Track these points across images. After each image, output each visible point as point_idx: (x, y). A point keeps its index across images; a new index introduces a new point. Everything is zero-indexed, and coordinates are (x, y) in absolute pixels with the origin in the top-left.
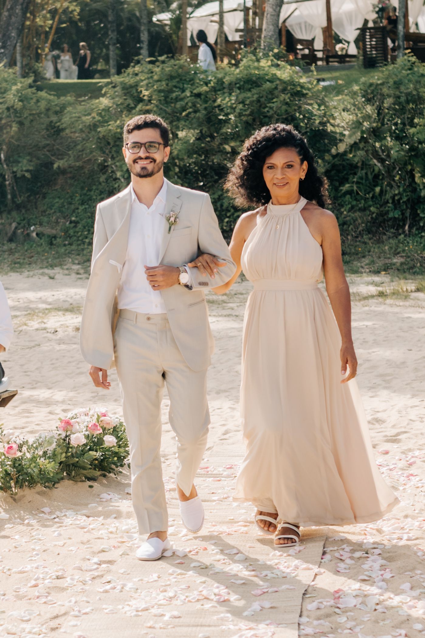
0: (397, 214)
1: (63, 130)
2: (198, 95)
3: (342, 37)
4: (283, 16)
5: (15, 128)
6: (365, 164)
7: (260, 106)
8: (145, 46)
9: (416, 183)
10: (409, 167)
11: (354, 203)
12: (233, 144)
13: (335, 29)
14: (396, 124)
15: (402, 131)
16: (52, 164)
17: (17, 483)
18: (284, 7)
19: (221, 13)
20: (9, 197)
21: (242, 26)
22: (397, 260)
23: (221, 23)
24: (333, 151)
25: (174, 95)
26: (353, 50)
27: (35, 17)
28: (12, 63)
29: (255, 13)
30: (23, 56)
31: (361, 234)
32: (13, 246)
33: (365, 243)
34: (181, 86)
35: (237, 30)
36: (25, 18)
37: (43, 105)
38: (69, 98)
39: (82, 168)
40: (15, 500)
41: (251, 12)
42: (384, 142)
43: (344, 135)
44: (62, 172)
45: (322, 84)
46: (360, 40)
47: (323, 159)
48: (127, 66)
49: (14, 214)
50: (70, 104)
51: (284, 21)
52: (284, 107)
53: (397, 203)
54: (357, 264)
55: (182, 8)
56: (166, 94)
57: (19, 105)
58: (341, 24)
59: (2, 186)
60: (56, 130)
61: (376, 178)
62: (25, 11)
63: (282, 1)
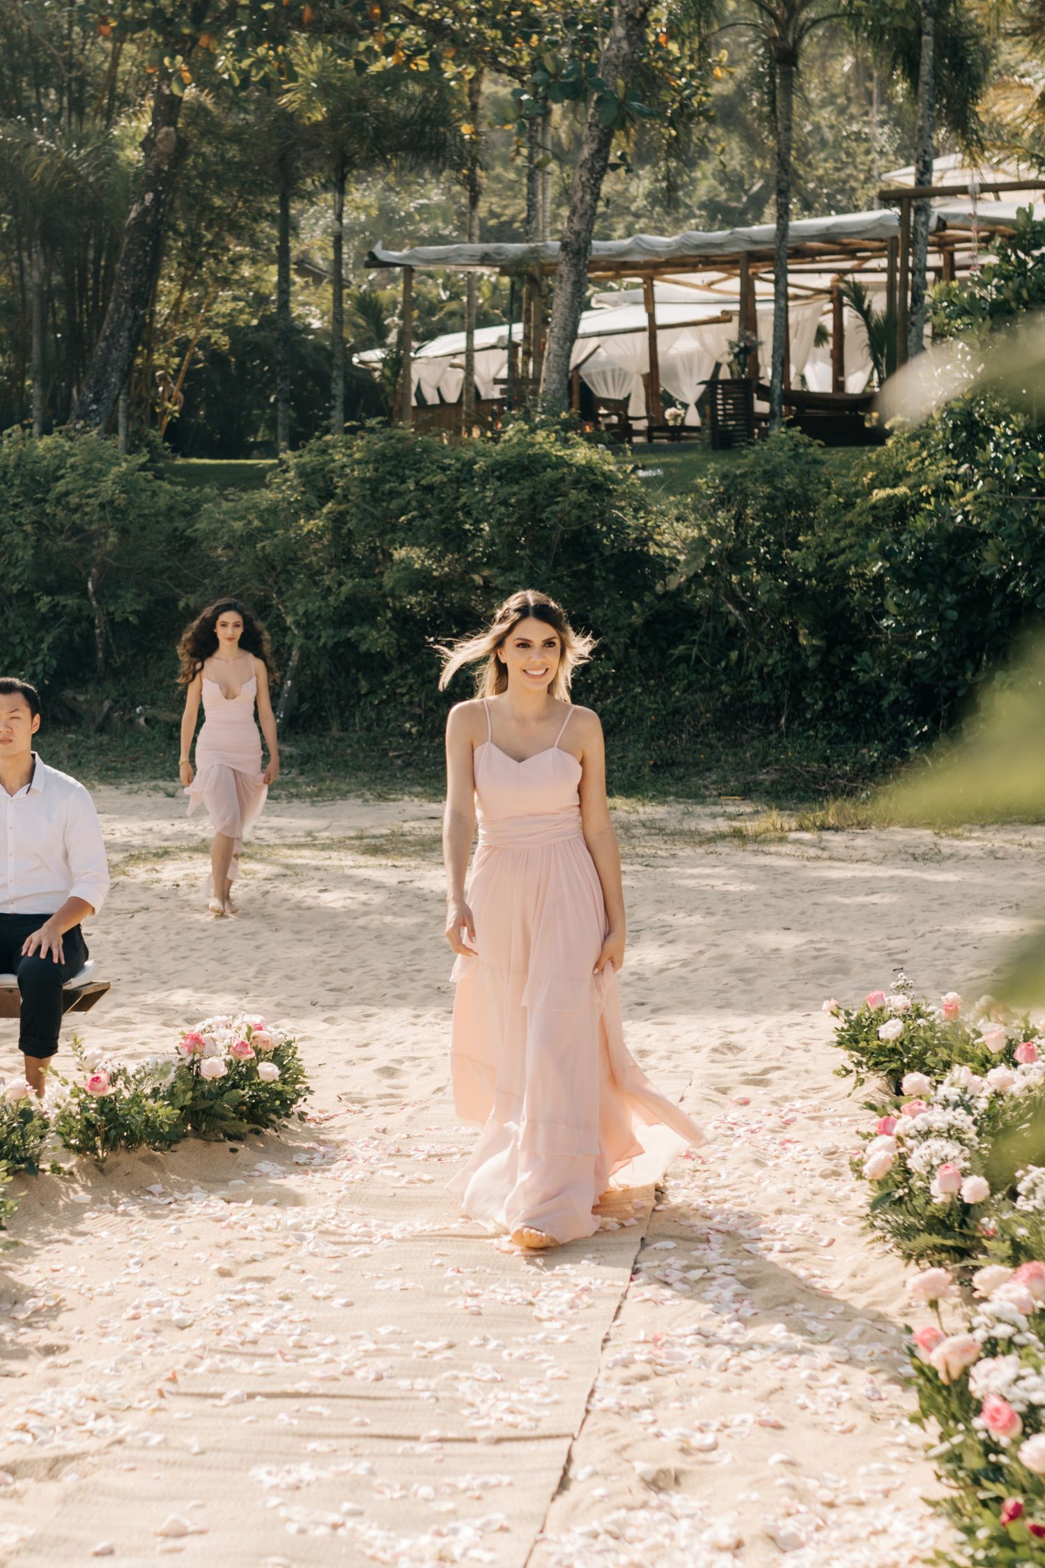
0: (766, 698)
1: (196, 542)
2: (430, 489)
3: (675, 396)
4: (575, 359)
5: (113, 538)
6: (714, 611)
7: (534, 509)
8: (339, 404)
9: (800, 645)
10: (788, 618)
11: (694, 677)
12: (486, 573)
13: (664, 385)
14: (766, 544)
15: (777, 555)
16: (175, 600)
17: (105, 1141)
18: (578, 343)
19: (470, 352)
20: (100, 655)
21: (504, 374)
22: (766, 777)
23: (469, 368)
24: (659, 588)
25: (387, 487)
26: (693, 418)
27: (151, 352)
28: (111, 429)
29: (527, 353)
30: (129, 417)
31: (704, 731)
32: (105, 739)
33: (711, 746)
34: (400, 471)
35: (497, 381)
36: (136, 354)
37: (163, 501)
40: (101, 1170)
41: (520, 350)
42: (745, 574)
43: (678, 562)
45: (642, 473)
46: (706, 402)
47: (641, 602)
48: (307, 437)
49: (108, 685)
50: (207, 500)
51: (578, 367)
52: (575, 512)
53: (766, 679)
54: (697, 781)
55: (403, 342)
56: (374, 485)
57: (121, 500)
58: (674, 375)
59: (88, 637)
60: (185, 544)
61: (732, 636)
62: (135, 340)
63: (574, 336)
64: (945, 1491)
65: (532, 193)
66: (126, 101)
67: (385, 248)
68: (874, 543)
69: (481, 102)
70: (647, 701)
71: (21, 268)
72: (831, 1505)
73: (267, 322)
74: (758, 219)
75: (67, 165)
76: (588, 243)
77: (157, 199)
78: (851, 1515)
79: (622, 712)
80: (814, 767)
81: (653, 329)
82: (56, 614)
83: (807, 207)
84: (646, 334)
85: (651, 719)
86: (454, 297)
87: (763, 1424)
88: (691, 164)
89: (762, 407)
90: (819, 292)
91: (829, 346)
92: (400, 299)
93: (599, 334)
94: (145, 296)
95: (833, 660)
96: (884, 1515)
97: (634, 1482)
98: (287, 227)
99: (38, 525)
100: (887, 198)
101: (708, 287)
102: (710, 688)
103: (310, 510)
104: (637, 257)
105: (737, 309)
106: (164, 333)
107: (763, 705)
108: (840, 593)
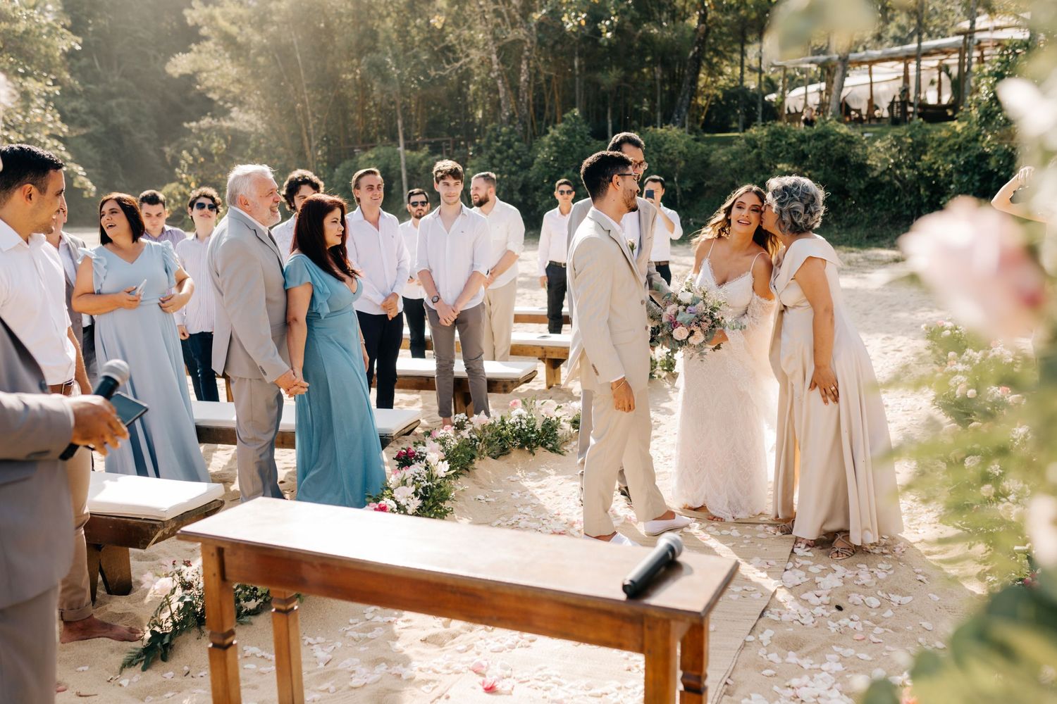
0: (908, 213)
1: (710, 164)
2: (790, 144)
3: (879, 105)
4: (844, 95)
5: (683, 164)
6: (890, 183)
7: (827, 150)
8: (760, 115)
10: (917, 185)
11: (882, 206)
12: (809, 172)
13: (875, 102)
15: (914, 164)
16: (704, 183)
18: (844, 90)
19: (806, 94)
20: (678, 202)
21: (818, 101)
24: (870, 176)
25: (775, 144)
26: (886, 114)
27: (697, 98)
28: (683, 127)
29: (826, 94)
30: (689, 121)
31: (886, 224)
33: (888, 230)
34: (780, 138)
36: (691, 99)
37: (699, 150)
38: (715, 146)
39: (720, 185)
41: (824, 93)
42: (901, 170)
43: (877, 167)
44: (709, 187)
45: (866, 135)
46: (890, 108)
47: (864, 180)
48: (749, 127)
50: (714, 150)
51: (844, 98)
52: (841, 150)
53: (908, 206)
55: (784, 90)
56: (771, 144)
57: (685, 150)
58: (879, 98)
59: (674, 196)
60: (706, 164)
61: (896, 191)
62: (691, 95)
63: (842, 87)
66: (689, 15)
67: (778, 60)
68: (949, 158)
70: (865, 214)
71: (654, 73)
73: (736, 87)
74: (911, 42)
76: (848, 55)
77: (699, 50)
79: (856, 219)
81: (871, 83)
83: (930, 35)
84: (869, 85)
85: (866, 220)
86: (802, 76)
88: (887, 23)
89: (910, 109)
90: (932, 68)
91: (936, 86)
92: (782, 76)
93: (853, 86)
94: (695, 80)
95: (933, 199)
98: (743, 53)
99: (659, 160)
100: (959, 33)
101: (892, 67)
102: (888, 210)
103: (749, 152)
104: (866, 59)
105: (902, 74)
106: (702, 93)
107: (907, 215)
108: (936, 175)
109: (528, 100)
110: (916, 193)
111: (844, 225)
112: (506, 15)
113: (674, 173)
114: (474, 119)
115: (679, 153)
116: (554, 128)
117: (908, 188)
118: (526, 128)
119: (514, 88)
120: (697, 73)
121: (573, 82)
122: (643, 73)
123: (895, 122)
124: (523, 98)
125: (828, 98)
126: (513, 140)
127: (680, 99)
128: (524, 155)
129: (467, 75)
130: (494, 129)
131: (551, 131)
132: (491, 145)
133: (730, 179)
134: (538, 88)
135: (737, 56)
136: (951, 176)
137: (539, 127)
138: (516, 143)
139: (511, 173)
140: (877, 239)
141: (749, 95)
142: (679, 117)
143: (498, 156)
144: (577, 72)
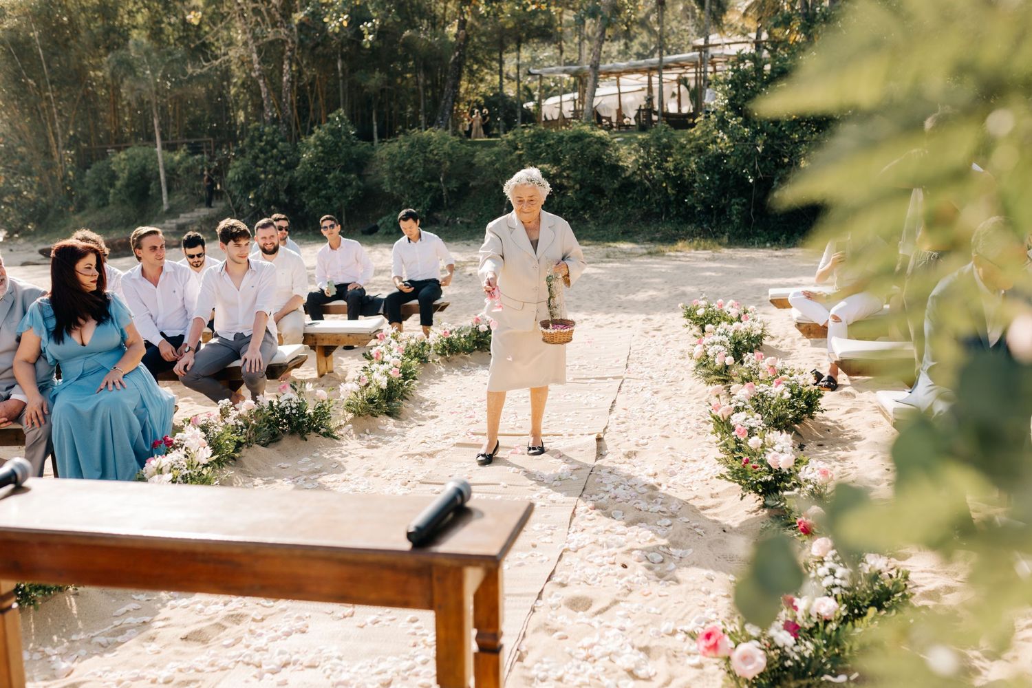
0: (658, 210)
1: (475, 165)
2: (549, 145)
3: (626, 115)
4: (595, 104)
5: (448, 164)
6: (641, 182)
7: (583, 151)
8: (519, 119)
9: (668, 193)
10: (664, 185)
11: (634, 204)
12: (568, 172)
14: (657, 161)
15: (661, 164)
16: (469, 183)
17: (449, 352)
18: (595, 99)
19: (561, 102)
20: (445, 202)
21: (572, 109)
22: (658, 236)
23: (561, 108)
24: (623, 176)
25: (535, 145)
26: (633, 122)
27: (459, 104)
28: (447, 129)
29: (580, 102)
30: (452, 125)
31: (638, 221)
32: (447, 228)
33: (640, 226)
34: (539, 140)
35: (570, 112)
36: (453, 105)
37: (464, 152)
38: (478, 147)
39: (484, 185)
40: (448, 361)
41: (577, 102)
42: (650, 171)
43: (629, 167)
44: (474, 188)
45: (617, 139)
46: (637, 117)
47: (617, 180)
48: (509, 130)
49: (448, 211)
50: (478, 151)
51: (596, 107)
52: (596, 152)
53: (658, 204)
54: (636, 237)
55: (539, 100)
56: (531, 145)
57: (451, 152)
58: (626, 108)
59: (441, 196)
60: (471, 165)
61: (647, 191)
62: (454, 101)
63: (594, 96)
64: (722, 456)
65: (580, 50)
66: (448, 23)
67: (534, 69)
69: (563, 21)
70: (620, 212)
71: (417, 78)
72: (685, 461)
73: (496, 95)
74: (653, 57)
75: (430, 44)
76: (598, 64)
77: (460, 55)
78: (692, 464)
79: (612, 216)
80: (673, 232)
81: (620, 93)
82: (430, 188)
83: (669, 53)
84: (617, 96)
85: (621, 218)
86: (556, 85)
87: (662, 436)
88: (631, 40)
89: (655, 118)
90: (673, 80)
91: (676, 98)
92: (539, 86)
93: (602, 96)
94: (456, 86)
95: (679, 198)
96: (702, 464)
97: (621, 455)
98: (501, 62)
99: (425, 160)
100: (695, 48)
101: (637, 79)
102: (640, 207)
103: (511, 153)
104: (615, 70)
105: (647, 86)
106: (463, 99)
107: (657, 213)
108: (681, 176)
109: (292, 103)
110: (664, 192)
111: (601, 222)
112: (265, 14)
113: (440, 173)
114: (235, 120)
115: (445, 153)
116: (319, 128)
117: (657, 188)
118: (291, 130)
119: (276, 88)
120: (459, 78)
121: (336, 84)
122: (406, 78)
123: (642, 128)
124: (286, 98)
125: (581, 106)
126: (276, 140)
127: (443, 102)
128: (289, 155)
129: (226, 75)
130: (257, 129)
131: (317, 131)
132: (254, 145)
133: (494, 178)
134: (301, 91)
135: (495, 65)
136: (695, 175)
137: (304, 129)
138: (280, 143)
139: (275, 173)
140: (631, 234)
141: (508, 104)
142: (442, 120)
143: (262, 156)
144: (341, 75)
